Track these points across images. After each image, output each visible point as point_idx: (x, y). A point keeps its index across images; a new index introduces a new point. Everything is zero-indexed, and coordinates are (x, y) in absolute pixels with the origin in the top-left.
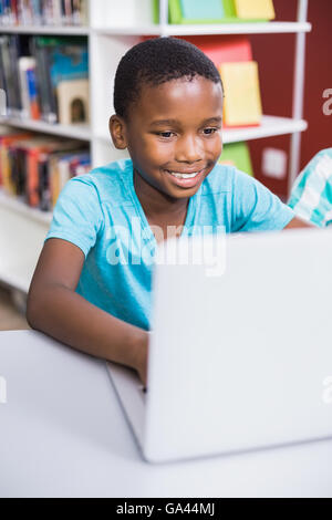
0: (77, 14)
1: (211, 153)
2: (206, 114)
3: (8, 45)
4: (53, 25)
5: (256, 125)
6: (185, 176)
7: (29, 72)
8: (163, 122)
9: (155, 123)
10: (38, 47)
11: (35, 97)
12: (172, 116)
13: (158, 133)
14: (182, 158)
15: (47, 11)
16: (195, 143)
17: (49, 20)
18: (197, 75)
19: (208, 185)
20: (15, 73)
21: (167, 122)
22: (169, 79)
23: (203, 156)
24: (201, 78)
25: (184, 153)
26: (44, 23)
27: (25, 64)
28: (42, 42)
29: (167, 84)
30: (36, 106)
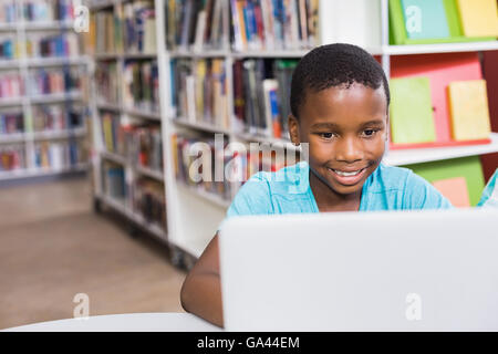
0: (312, 38)
1: (371, 153)
2: (363, 118)
3: (255, 69)
4: (292, 49)
5: (487, 142)
6: (345, 174)
7: (272, 93)
8: (322, 125)
9: (316, 125)
10: (280, 70)
11: (276, 116)
12: (331, 120)
13: (320, 134)
14: (341, 158)
15: (287, 36)
16: (354, 144)
17: (288, 44)
18: (355, 83)
19: (382, 184)
20: (260, 93)
21: (327, 125)
22: (328, 86)
23: (362, 156)
24: (359, 85)
25: (343, 154)
26: (284, 48)
27: (269, 85)
28: (282, 65)
29: (325, 91)
30: (277, 124)
